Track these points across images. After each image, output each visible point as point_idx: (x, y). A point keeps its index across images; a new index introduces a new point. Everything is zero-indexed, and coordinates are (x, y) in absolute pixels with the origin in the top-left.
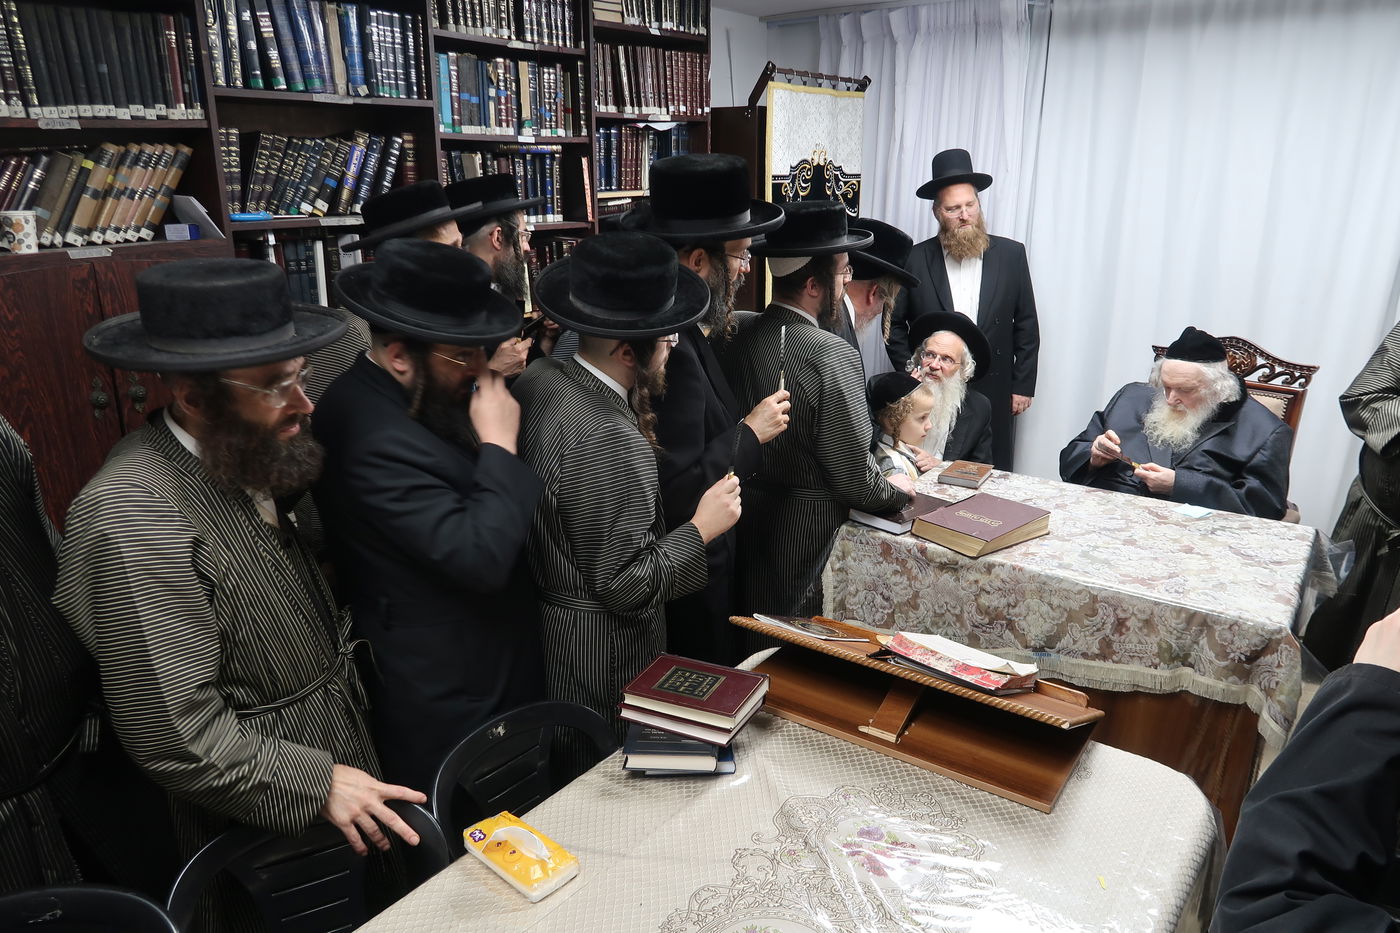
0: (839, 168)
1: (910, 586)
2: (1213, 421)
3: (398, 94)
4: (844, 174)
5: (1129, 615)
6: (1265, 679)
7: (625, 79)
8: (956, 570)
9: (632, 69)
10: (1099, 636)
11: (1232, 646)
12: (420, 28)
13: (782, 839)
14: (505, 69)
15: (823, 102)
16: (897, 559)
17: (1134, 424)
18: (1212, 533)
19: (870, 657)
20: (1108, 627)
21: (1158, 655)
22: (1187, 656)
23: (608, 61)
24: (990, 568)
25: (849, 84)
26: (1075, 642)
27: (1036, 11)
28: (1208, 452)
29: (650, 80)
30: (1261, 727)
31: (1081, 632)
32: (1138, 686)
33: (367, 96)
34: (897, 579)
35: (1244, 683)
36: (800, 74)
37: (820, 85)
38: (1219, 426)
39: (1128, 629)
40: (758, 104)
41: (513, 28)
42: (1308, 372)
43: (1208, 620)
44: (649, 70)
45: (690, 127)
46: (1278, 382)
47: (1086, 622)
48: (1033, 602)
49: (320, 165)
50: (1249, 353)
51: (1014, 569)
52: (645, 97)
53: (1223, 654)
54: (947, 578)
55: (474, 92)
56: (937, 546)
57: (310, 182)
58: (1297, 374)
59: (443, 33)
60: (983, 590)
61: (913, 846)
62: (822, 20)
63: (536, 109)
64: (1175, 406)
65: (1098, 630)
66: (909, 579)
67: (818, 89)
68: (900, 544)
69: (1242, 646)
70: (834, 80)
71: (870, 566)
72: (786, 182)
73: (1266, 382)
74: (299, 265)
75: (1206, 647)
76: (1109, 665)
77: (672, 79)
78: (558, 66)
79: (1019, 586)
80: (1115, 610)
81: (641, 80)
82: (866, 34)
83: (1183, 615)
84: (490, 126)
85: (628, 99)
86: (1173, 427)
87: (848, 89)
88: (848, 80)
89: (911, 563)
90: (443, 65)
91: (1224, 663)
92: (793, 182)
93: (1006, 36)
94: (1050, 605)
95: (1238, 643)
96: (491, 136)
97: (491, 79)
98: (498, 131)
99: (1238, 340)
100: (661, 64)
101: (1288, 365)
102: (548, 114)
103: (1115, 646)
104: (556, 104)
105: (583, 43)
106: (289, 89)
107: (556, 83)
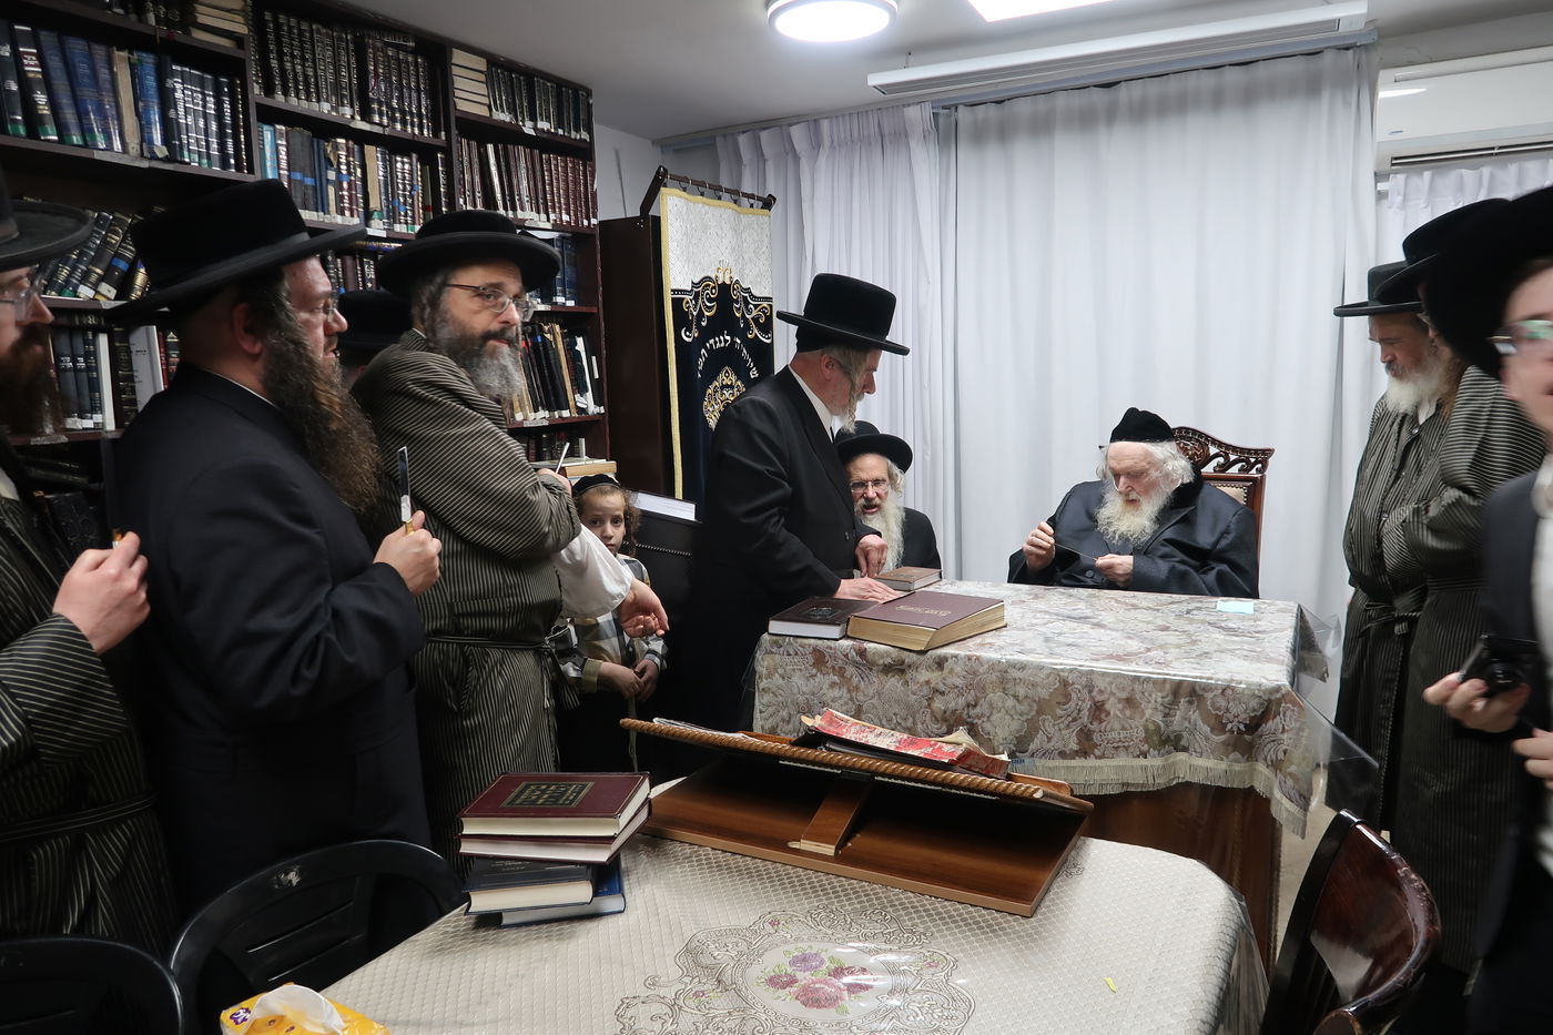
0: (748, 290)
1: (851, 699)
2: (1171, 508)
3: (210, 165)
4: (754, 298)
5: (1107, 696)
6: (1269, 751)
7: (496, 181)
8: (902, 672)
9: (503, 168)
10: (1076, 727)
11: (1228, 715)
12: (239, 96)
13: (687, 980)
14: (348, 151)
15: (724, 216)
16: (833, 668)
17: (1087, 522)
18: (1188, 613)
19: (794, 744)
20: (1085, 713)
21: (1146, 740)
22: (1179, 737)
23: (476, 160)
24: (940, 663)
25: (752, 201)
26: (1049, 739)
27: (941, 120)
28: (1169, 541)
29: (525, 183)
30: (1274, 810)
31: (1054, 725)
32: (1128, 784)
33: (166, 160)
34: (836, 693)
35: (1248, 760)
36: (694, 183)
37: (720, 198)
38: (1179, 513)
39: (1108, 714)
40: (650, 213)
41: (357, 108)
42: (1263, 456)
43: (1197, 688)
44: (524, 171)
45: (576, 238)
46: (1234, 470)
47: (1059, 712)
48: (995, 696)
49: (105, 243)
50: (1200, 442)
51: (970, 659)
52: (520, 200)
53: (1219, 725)
54: (893, 682)
55: (309, 173)
56: (876, 645)
57: (94, 261)
58: (1253, 460)
59: (268, 102)
60: (936, 691)
61: (864, 970)
62: (719, 141)
63: (387, 199)
64: (1127, 495)
65: (1074, 720)
66: (849, 691)
67: (716, 202)
68: (835, 649)
69: (1240, 713)
70: (736, 195)
71: (800, 682)
72: (688, 298)
73: (1223, 471)
74: (74, 361)
75: (1200, 722)
76: (1091, 762)
77: (551, 184)
78: (414, 156)
79: (980, 678)
80: (1090, 692)
81: (515, 182)
82: (767, 151)
83: (1168, 687)
84: (329, 213)
85: (500, 203)
86: (1129, 520)
87: (752, 206)
88: (751, 196)
89: (850, 670)
90: (268, 135)
91: (1223, 737)
92: (696, 298)
93: (913, 144)
94: (1016, 697)
95: (1234, 711)
96: (331, 224)
97: (329, 159)
98: (339, 219)
99: (1187, 430)
100: (538, 167)
101: (1242, 450)
102: (402, 207)
103: (1096, 737)
104: (412, 197)
105: (443, 133)
106: (61, 140)
107: (411, 173)
